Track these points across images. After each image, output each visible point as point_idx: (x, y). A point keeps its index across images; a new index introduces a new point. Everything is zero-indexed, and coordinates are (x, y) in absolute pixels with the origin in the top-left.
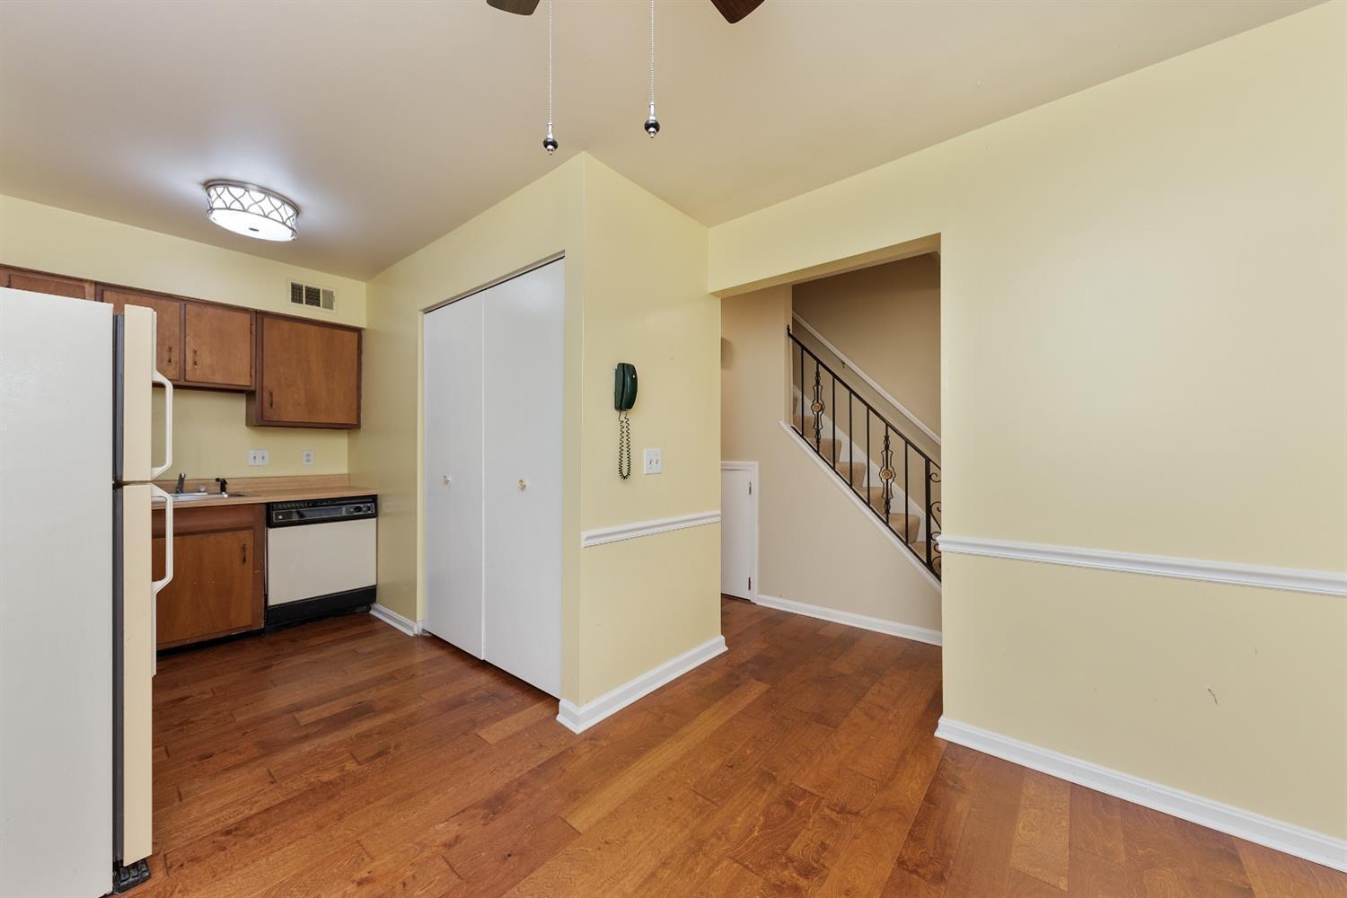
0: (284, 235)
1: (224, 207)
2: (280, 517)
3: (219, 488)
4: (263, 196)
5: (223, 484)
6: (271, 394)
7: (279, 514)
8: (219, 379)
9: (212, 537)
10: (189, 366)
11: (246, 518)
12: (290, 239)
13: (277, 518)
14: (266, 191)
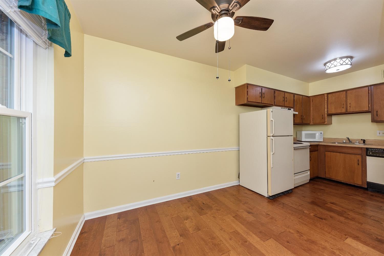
0: (348, 67)
1: (334, 66)
2: (371, 153)
3: (363, 142)
4: (340, 60)
5: (364, 141)
6: (377, 112)
7: (370, 152)
8: (357, 110)
9: (348, 155)
10: (348, 108)
11: (359, 152)
12: (350, 67)
13: (369, 153)
14: (341, 58)
